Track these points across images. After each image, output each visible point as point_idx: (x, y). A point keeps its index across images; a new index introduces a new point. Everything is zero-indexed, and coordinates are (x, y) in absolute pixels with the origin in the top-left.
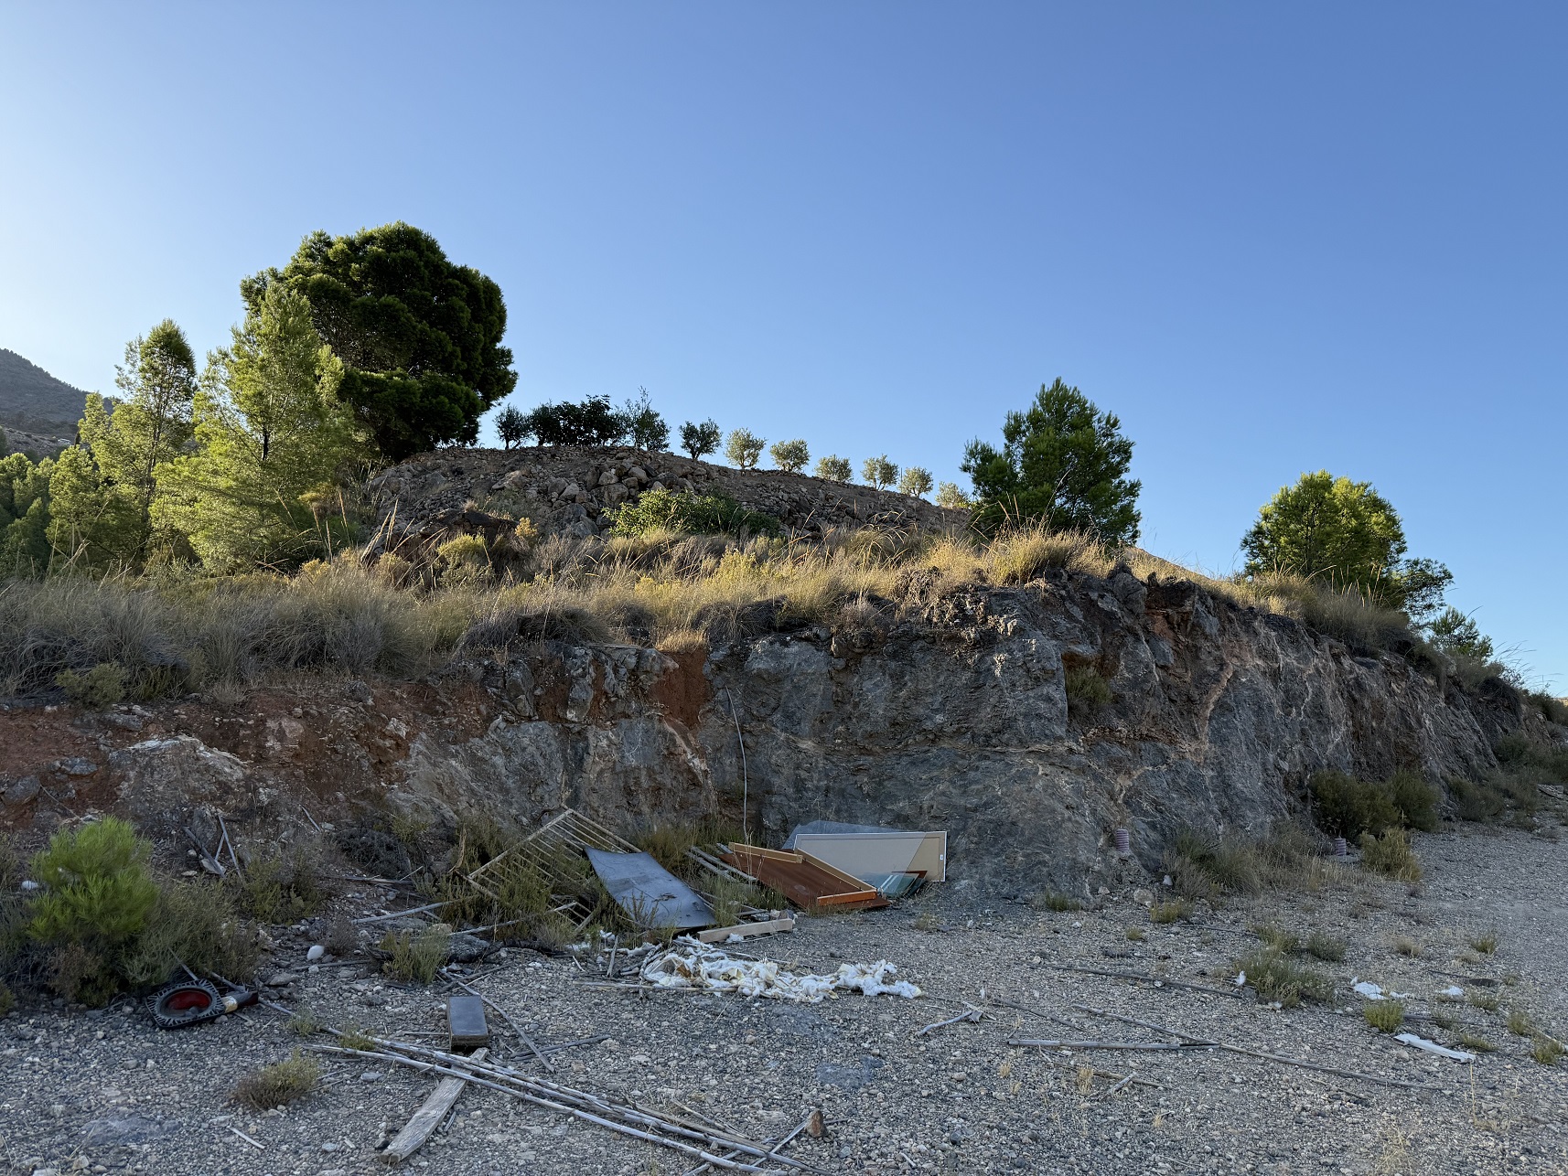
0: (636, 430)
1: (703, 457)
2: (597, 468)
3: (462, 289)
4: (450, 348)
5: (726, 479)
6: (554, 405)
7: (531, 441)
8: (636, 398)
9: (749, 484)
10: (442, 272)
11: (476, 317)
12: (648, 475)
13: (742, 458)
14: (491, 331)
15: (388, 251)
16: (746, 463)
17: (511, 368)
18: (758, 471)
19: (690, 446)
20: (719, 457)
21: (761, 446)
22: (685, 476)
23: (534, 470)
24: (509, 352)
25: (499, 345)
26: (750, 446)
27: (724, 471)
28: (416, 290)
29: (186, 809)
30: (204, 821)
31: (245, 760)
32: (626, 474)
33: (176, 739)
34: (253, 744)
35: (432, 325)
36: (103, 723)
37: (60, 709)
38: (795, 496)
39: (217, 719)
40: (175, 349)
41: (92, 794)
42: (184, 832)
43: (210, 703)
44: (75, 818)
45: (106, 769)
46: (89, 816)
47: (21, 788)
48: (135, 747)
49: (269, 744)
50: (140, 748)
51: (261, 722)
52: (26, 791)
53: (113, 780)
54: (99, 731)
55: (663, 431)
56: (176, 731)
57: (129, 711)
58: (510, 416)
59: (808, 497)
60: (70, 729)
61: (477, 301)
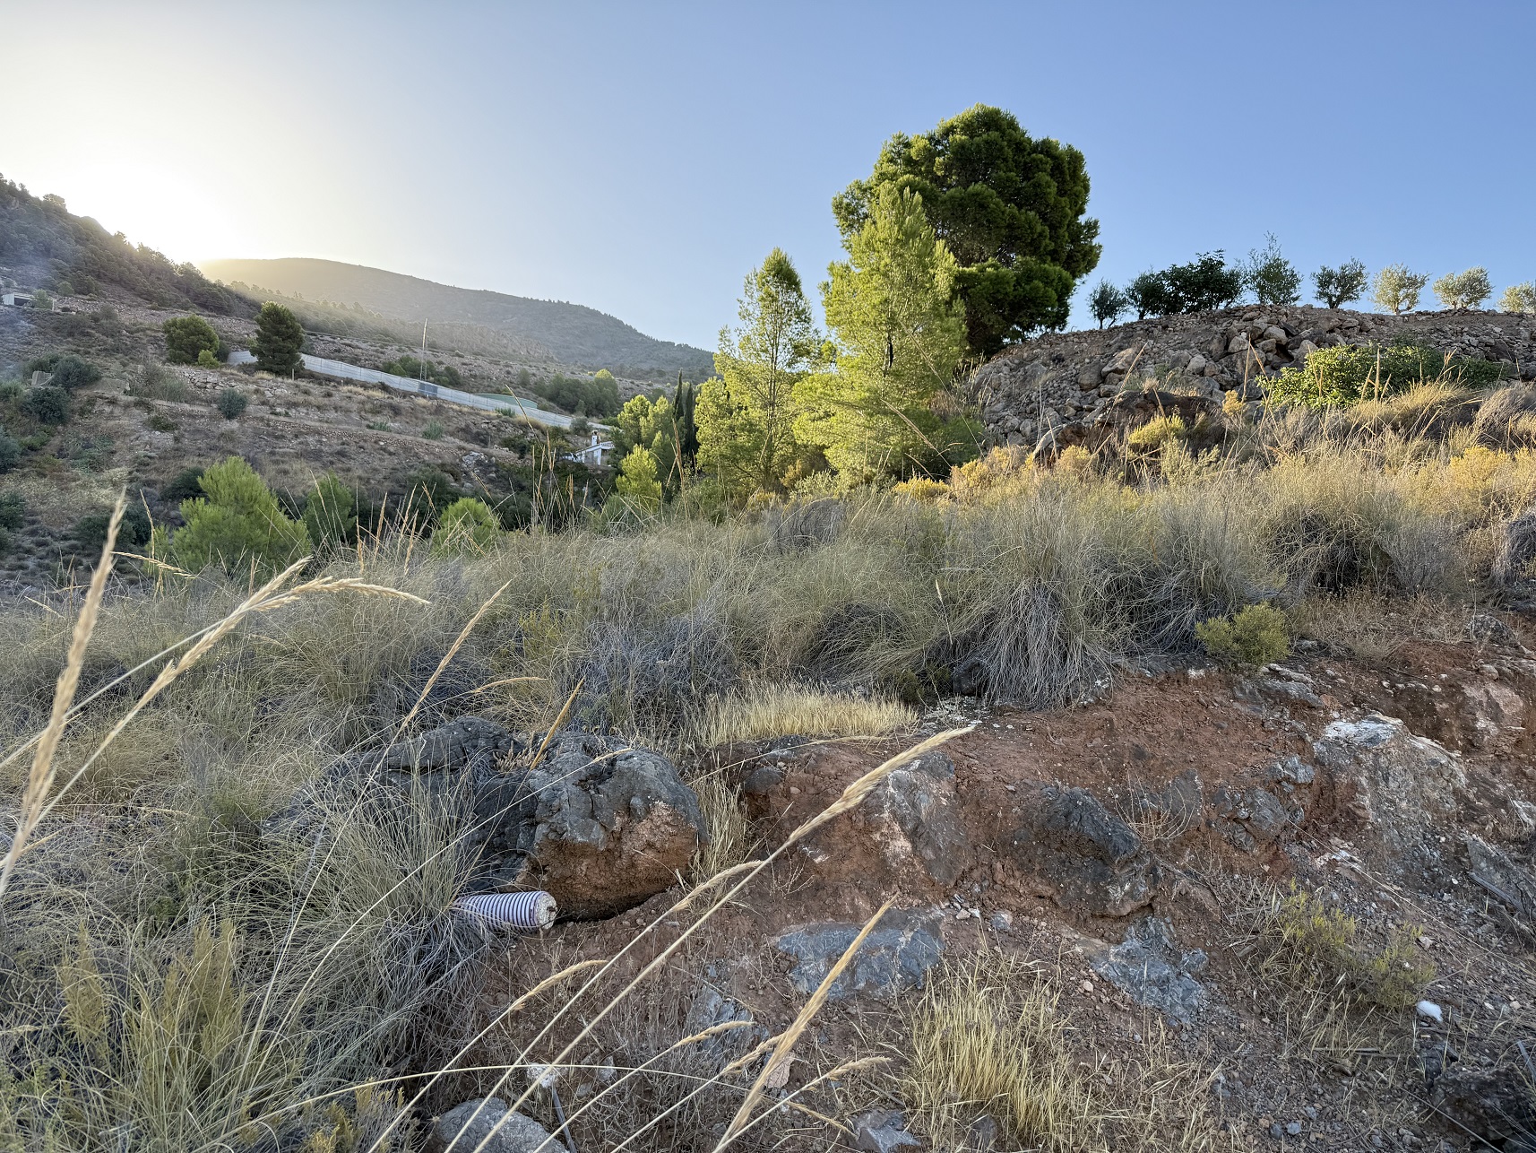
0: (1259, 286)
1: (1345, 306)
2: (1223, 334)
3: (1047, 163)
4: (1039, 228)
5: (1385, 329)
6: (1157, 272)
7: (1129, 315)
8: (1261, 247)
9: (1418, 330)
10: (1025, 150)
11: (1062, 192)
12: (1288, 334)
13: (1397, 300)
14: (1076, 202)
15: (972, 137)
16: (1402, 306)
17: (1095, 242)
18: (1427, 313)
19: (1326, 295)
20: (1366, 304)
21: (1423, 283)
22: (1331, 331)
23: (1145, 346)
24: (1096, 222)
25: (1082, 219)
26: (1410, 284)
27: (1380, 320)
28: (1001, 173)
29: (1443, 839)
30: (1499, 865)
31: (1452, 750)
32: (1261, 337)
33: (1377, 721)
34: (1456, 724)
35: (1020, 206)
36: (1270, 696)
37: (1208, 674)
38: (1486, 339)
39: (1385, 683)
40: (785, 276)
41: (1318, 811)
42: (1472, 882)
43: (1349, 657)
44: (1327, 856)
45: (1322, 771)
46: (1344, 853)
47: (1268, 812)
48: (1330, 733)
49: (1481, 724)
50: (1342, 735)
51: (1453, 689)
52: (1276, 816)
53: (1341, 791)
54: (1272, 707)
55: (1292, 282)
56: (1358, 705)
57: (1274, 673)
58: (1103, 292)
59: (1506, 338)
60: (1237, 705)
61: (1062, 173)
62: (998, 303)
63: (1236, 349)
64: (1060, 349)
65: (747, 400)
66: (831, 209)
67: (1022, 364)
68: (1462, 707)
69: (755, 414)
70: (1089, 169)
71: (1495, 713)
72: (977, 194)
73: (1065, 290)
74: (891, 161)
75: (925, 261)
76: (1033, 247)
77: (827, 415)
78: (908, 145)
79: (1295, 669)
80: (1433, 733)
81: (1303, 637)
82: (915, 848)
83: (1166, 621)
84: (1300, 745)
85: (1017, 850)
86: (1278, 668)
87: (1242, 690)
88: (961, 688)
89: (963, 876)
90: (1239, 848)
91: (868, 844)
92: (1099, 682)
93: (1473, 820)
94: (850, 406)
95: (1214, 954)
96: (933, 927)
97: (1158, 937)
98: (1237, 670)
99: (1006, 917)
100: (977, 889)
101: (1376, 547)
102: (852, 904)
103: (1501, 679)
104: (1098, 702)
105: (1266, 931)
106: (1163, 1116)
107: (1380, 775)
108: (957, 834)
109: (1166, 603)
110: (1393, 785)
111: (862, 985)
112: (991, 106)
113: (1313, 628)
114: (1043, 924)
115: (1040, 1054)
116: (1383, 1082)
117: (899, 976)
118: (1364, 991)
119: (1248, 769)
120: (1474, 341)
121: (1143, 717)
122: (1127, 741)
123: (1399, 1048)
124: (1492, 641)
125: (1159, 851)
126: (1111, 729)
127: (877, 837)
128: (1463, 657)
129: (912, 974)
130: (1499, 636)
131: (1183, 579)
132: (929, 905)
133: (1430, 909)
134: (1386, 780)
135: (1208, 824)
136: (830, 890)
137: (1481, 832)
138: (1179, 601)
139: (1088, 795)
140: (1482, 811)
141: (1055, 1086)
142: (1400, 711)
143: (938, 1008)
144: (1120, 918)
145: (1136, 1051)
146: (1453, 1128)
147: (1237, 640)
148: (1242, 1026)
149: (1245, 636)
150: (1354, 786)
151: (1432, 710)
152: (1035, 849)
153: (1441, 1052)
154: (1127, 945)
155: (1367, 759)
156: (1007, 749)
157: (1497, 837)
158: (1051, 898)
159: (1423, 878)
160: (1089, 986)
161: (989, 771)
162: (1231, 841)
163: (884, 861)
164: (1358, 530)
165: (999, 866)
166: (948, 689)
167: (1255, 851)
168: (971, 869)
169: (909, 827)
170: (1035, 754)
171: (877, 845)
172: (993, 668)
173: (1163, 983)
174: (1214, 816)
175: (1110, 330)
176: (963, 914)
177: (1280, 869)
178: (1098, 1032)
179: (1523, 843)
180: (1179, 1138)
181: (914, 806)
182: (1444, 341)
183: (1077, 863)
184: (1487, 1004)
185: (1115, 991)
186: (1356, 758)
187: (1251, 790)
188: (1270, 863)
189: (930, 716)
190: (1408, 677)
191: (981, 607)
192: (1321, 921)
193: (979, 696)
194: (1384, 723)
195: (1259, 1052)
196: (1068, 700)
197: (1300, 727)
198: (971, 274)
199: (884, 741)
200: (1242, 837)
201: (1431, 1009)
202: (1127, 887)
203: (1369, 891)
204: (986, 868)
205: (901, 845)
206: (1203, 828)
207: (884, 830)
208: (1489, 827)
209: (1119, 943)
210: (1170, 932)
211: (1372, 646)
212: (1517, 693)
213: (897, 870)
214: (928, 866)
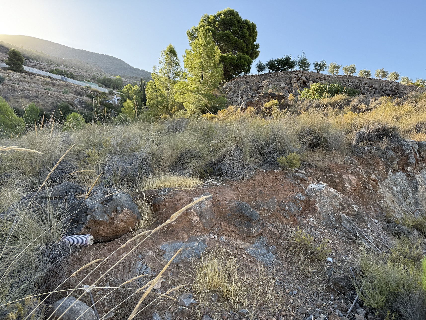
0: (300, 65)
1: (321, 72)
2: (290, 78)
3: (246, 27)
4: (243, 45)
5: (330, 79)
6: (274, 60)
7: (266, 71)
8: (301, 55)
9: (338, 80)
10: (240, 22)
11: (250, 35)
12: (306, 79)
13: (333, 72)
14: (254, 38)
15: (226, 17)
16: (335, 73)
17: (258, 50)
18: (340, 76)
19: (316, 69)
20: (326, 72)
21: (340, 67)
22: (317, 79)
23: (270, 80)
24: (259, 44)
25: (255, 43)
26: (337, 67)
27: (329, 76)
28: (234, 28)
29: (336, 215)
30: (348, 221)
31: (339, 192)
32: (300, 79)
33: (321, 184)
34: (341, 185)
35: (239, 38)
36: (295, 177)
37: (279, 171)
38: (354, 83)
39: (324, 174)
40: (172, 52)
41: (305, 208)
42: (342, 226)
43: (315, 167)
44: (307, 220)
45: (307, 197)
46: (311, 219)
47: (293, 208)
48: (310, 187)
49: (346, 185)
50: (312, 188)
51: (340, 176)
52: (295, 209)
53: (311, 202)
54: (295, 180)
55: (308, 65)
56: (317, 180)
57: (296, 171)
58: (260, 64)
59: (359, 83)
60: (286, 179)
61: (250, 30)
62: (232, 65)
63: (293, 82)
64: (248, 79)
65: (161, 88)
66: (186, 34)
67: (238, 83)
68: (342, 180)
69: (164, 92)
70: (257, 29)
71: (350, 183)
72: (227, 34)
73: (250, 63)
74: (204, 22)
75: (212, 51)
76: (242, 50)
77: (184, 93)
78: (208, 18)
79: (302, 170)
80: (335, 187)
81: (304, 161)
82: (200, 219)
83: (270, 156)
84: (302, 190)
85: (228, 219)
86: (297, 170)
87: (288, 176)
88: (216, 174)
89: (213, 227)
90: (285, 218)
91: (187, 218)
92: (252, 173)
93: (343, 210)
94: (191, 91)
95: (277, 246)
96: (204, 241)
97: (263, 242)
98: (287, 170)
99: (224, 237)
100: (217, 230)
101: (324, 138)
102: (182, 236)
103: (352, 173)
104: (251, 178)
105: (291, 240)
106: (262, 291)
107: (321, 198)
108: (212, 215)
109: (270, 152)
110: (324, 201)
111: (183, 258)
112: (232, 9)
113: (307, 159)
114: (234, 239)
115: (231, 276)
116: (318, 279)
117: (194, 255)
118: (314, 255)
119: (288, 197)
120: (351, 84)
121: (262, 183)
122: (258, 189)
123: (322, 270)
124: (350, 163)
125: (265, 219)
126: (254, 186)
127: (190, 217)
128: (343, 168)
129: (197, 254)
130: (352, 162)
131: (274, 146)
132: (203, 235)
133: (332, 233)
134: (323, 200)
135: (278, 211)
136: (176, 232)
137: (345, 213)
138: (273, 151)
139: (247, 204)
140: (345, 207)
141: (234, 284)
142: (327, 182)
143: (204, 264)
144: (254, 237)
145: (256, 274)
146: (334, 290)
147: (287, 162)
148: (284, 266)
149: (289, 161)
150: (315, 201)
151: (335, 181)
152: (233, 219)
153: (332, 271)
154: (255, 244)
155: (318, 194)
156: (227, 191)
157: (349, 214)
158: (236, 232)
159: (330, 225)
160: (245, 256)
161: (222, 197)
162: (283, 216)
163: (191, 223)
164: (320, 133)
165: (223, 223)
166: (212, 174)
167: (289, 218)
168: (215, 224)
169: (199, 214)
170: (234, 193)
171: (190, 219)
172: (224, 169)
173: (264, 255)
174: (279, 209)
175: (261, 75)
176: (212, 237)
177: (296, 223)
178: (246, 269)
179: (354, 216)
180: (266, 297)
181: (200, 208)
182: (344, 83)
183: (243, 222)
184: (344, 258)
185: (251, 257)
186: (316, 194)
187: (289, 202)
188: (293, 221)
189: (207, 182)
190: (330, 173)
191: (222, 152)
192: (304, 237)
193: (220, 176)
194: (323, 185)
195: (287, 272)
196: (243, 178)
197: (302, 186)
198: (225, 56)
199: (193, 189)
200: (286, 215)
201: (330, 259)
202: (256, 229)
203: (317, 228)
204: (219, 224)
205: (196, 219)
206: (276, 212)
207: (192, 215)
208: (347, 212)
209: (253, 244)
210: (267, 241)
211: (322, 164)
212: (355, 177)
213: (195, 225)
214: (204, 224)
